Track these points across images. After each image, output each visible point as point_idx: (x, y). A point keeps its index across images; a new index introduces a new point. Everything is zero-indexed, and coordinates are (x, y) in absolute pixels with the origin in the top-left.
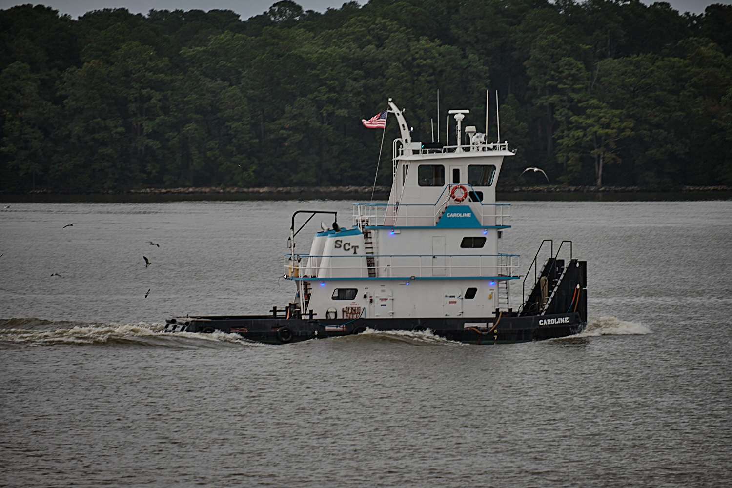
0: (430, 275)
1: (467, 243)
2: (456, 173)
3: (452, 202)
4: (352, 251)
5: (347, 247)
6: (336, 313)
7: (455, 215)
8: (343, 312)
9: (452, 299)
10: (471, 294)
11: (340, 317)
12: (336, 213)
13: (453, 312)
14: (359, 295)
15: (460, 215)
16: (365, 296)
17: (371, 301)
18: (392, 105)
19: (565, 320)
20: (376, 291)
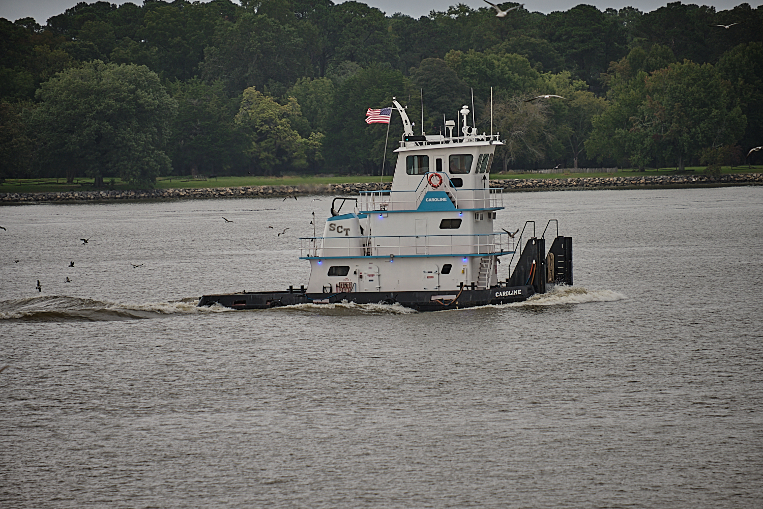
0: (414, 254)
1: (445, 224)
2: (439, 162)
3: (430, 189)
4: (344, 233)
5: (340, 229)
6: (331, 288)
7: (433, 200)
8: (337, 286)
9: (430, 275)
10: (446, 269)
11: (334, 291)
12: (356, 199)
13: (431, 285)
14: (351, 272)
15: (437, 200)
16: (355, 273)
17: (361, 277)
18: (396, 103)
19: (519, 292)
20: (365, 268)
